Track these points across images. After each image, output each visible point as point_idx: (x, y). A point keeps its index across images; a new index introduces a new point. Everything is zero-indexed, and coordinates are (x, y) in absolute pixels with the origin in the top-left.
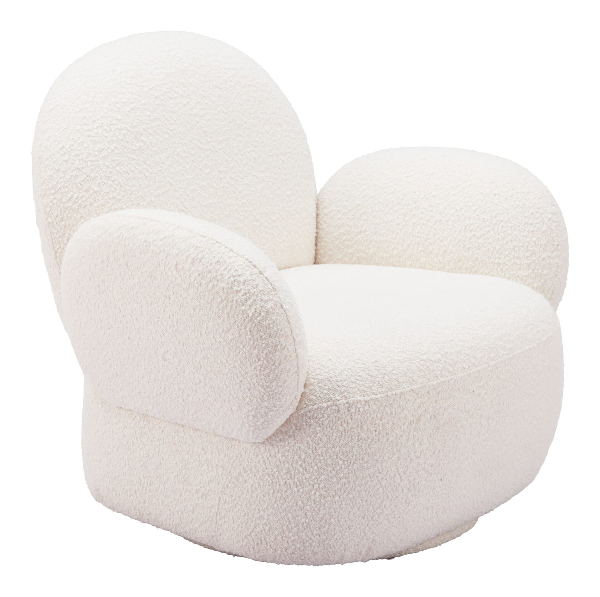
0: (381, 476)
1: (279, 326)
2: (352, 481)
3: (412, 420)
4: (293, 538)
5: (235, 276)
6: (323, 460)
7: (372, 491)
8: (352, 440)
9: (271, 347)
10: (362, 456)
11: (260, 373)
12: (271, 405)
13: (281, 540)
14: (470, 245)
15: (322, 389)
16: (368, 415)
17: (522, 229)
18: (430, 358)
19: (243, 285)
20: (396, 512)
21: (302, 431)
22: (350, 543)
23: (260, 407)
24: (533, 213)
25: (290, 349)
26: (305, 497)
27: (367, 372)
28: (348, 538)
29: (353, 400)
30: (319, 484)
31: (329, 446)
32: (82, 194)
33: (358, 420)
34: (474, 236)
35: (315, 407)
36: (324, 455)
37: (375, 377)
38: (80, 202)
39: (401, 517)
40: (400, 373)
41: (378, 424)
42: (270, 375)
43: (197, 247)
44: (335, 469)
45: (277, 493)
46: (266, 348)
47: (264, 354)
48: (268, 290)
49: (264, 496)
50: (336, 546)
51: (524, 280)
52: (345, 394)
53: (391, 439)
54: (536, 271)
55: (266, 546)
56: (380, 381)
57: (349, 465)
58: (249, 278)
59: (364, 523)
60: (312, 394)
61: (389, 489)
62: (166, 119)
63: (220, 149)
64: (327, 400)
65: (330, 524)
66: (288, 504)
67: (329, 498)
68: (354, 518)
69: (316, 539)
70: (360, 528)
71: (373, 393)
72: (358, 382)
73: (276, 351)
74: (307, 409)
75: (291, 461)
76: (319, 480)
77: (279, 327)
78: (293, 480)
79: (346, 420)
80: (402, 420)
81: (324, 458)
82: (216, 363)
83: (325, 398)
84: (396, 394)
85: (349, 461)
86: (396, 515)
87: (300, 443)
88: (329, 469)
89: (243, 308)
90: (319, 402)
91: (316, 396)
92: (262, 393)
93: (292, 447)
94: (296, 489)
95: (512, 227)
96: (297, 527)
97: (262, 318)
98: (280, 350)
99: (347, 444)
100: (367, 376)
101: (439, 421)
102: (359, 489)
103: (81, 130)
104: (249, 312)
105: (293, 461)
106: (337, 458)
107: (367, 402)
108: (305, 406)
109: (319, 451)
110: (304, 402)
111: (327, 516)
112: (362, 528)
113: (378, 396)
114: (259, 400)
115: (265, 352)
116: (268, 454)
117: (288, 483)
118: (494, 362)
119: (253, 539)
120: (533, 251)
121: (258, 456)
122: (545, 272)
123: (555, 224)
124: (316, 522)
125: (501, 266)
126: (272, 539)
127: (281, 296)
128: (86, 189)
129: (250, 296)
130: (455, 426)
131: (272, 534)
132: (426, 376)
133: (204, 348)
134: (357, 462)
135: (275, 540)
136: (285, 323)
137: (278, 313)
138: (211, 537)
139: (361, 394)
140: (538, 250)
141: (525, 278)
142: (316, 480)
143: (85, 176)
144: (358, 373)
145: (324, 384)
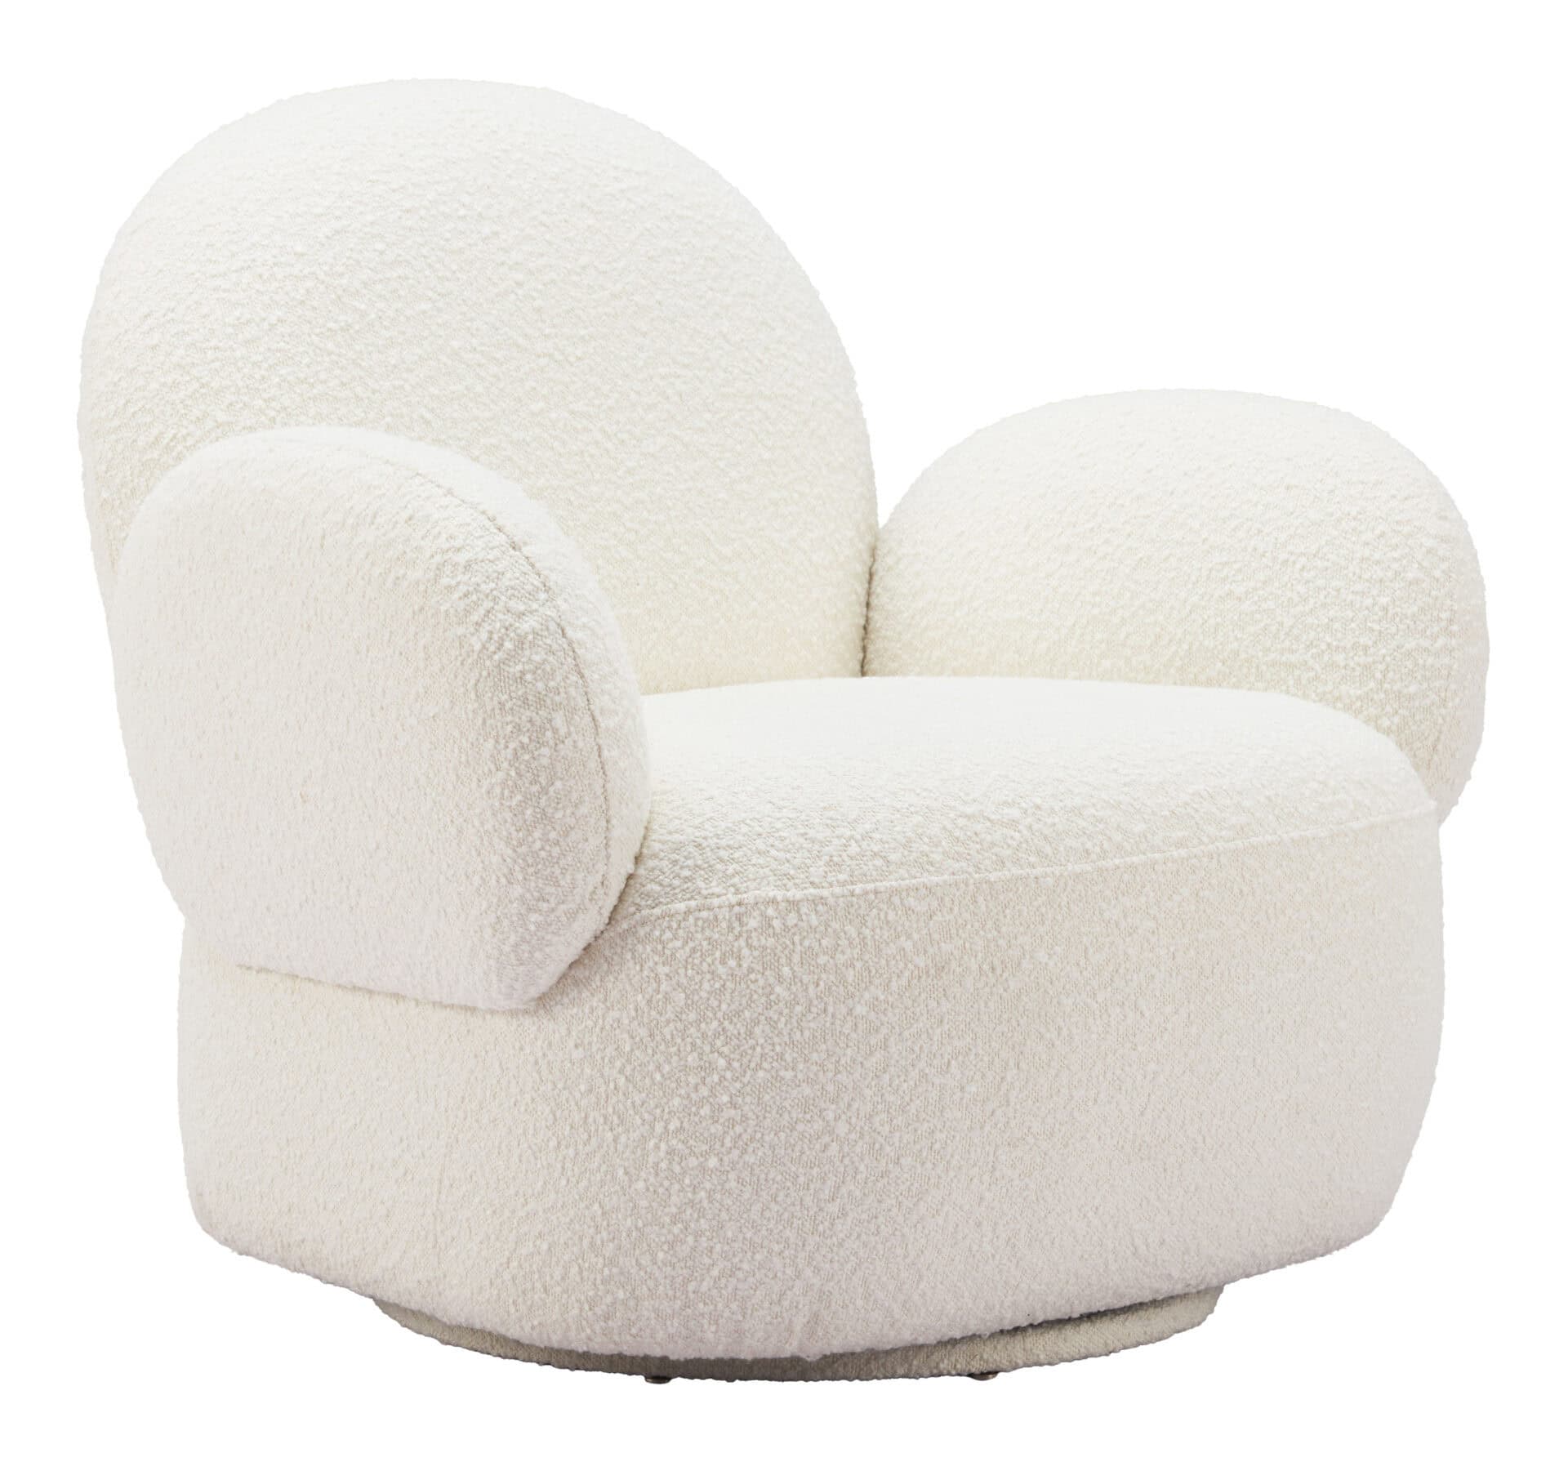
0: (835, 1111)
1: (552, 680)
2: (754, 1117)
3: (922, 965)
4: (606, 1271)
5: (447, 551)
6: (675, 1054)
7: (810, 1149)
8: (752, 1005)
9: (528, 734)
10: (778, 1049)
11: (502, 804)
12: (532, 895)
13: (578, 1279)
14: (1219, 620)
15: (678, 867)
16: (797, 938)
17: (1354, 574)
18: (985, 814)
19: (464, 573)
20: (881, 1219)
21: (623, 976)
22: (758, 1292)
23: (507, 900)
24: (1383, 534)
25: (580, 744)
26: (633, 1156)
27: (802, 831)
28: (751, 1280)
29: (756, 897)
30: (667, 1122)
31: (692, 1016)
32: (186, 428)
33: (769, 951)
34: (1229, 594)
35: (657, 911)
36: (679, 1041)
37: (821, 842)
38: (180, 448)
39: (897, 1233)
40: (895, 839)
41: (825, 965)
42: (527, 809)
43: (369, 488)
44: (708, 1080)
45: (566, 1148)
46: (514, 736)
47: (510, 751)
48: (529, 587)
49: (536, 1158)
50: (718, 1299)
51: (1354, 708)
52: (736, 880)
53: (860, 1010)
54: (1386, 686)
55: (544, 1296)
56: (834, 853)
57: (745, 1072)
58: (481, 556)
59: (792, 1240)
60: (652, 880)
61: (858, 1149)
62: (430, 266)
63: (579, 359)
64: (688, 896)
65: (698, 1235)
66: (593, 1178)
67: (693, 1162)
68: (765, 1222)
69: (666, 1277)
70: (782, 1252)
71: (812, 883)
72: (773, 852)
73: (541, 744)
74: (637, 916)
75: (598, 1057)
76: (666, 1111)
77: (552, 684)
78: (602, 1111)
79: (735, 950)
80: (893, 962)
81: (679, 1051)
82: (405, 788)
83: (684, 890)
84: (876, 892)
85: (745, 1060)
86: (883, 1227)
87: (619, 1009)
88: (692, 1080)
89: (460, 631)
90: (668, 900)
91: (661, 885)
92: (508, 860)
93: (600, 1021)
94: (609, 1136)
95: (1327, 569)
96: (616, 1241)
97: (506, 656)
98: (551, 743)
99: (738, 1013)
100: (802, 840)
101: (1006, 980)
102: (773, 1140)
103: (197, 275)
104: (474, 640)
105: (603, 1059)
106: (712, 1052)
107: (794, 904)
108: (632, 909)
109: (666, 1031)
110: (631, 899)
111: (689, 1211)
112: (787, 1253)
113: (825, 893)
114: (503, 881)
115: (512, 745)
116: (543, 1042)
117: (590, 1120)
118: (1183, 852)
119: (514, 1279)
120: (1380, 632)
121: (521, 1049)
122: (1412, 689)
123: (1444, 566)
124: (663, 1227)
125: (1297, 672)
126: (557, 1276)
127: (564, 606)
128: (198, 418)
129: (479, 599)
130: (1055, 1001)
131: (557, 1263)
132: (968, 857)
133: (380, 750)
134: (765, 1065)
135: (563, 1278)
136: (570, 676)
137: (550, 646)
138: (426, 1285)
139: (779, 883)
140: (1394, 630)
141: (1359, 704)
142: (658, 1111)
143: (198, 385)
144: (778, 830)
145: (685, 854)
